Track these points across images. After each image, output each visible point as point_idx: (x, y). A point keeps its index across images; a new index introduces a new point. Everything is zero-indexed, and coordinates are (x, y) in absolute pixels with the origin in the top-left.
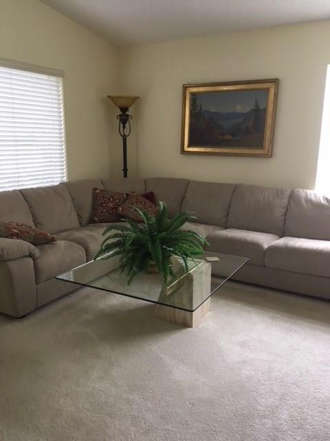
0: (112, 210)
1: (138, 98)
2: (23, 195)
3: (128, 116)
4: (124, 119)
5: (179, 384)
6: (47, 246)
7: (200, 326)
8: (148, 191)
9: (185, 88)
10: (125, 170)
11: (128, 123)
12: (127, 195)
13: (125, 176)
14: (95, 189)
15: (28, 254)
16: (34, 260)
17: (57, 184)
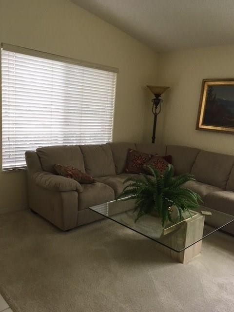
0: (139, 165)
1: (169, 88)
2: (81, 149)
3: (160, 100)
4: (157, 102)
5: (163, 307)
6: (89, 185)
7: (190, 263)
8: (168, 155)
9: (204, 82)
10: (154, 138)
11: (159, 105)
12: (152, 156)
13: (153, 142)
14: (130, 149)
15: (75, 189)
16: (79, 193)
17: (105, 143)
